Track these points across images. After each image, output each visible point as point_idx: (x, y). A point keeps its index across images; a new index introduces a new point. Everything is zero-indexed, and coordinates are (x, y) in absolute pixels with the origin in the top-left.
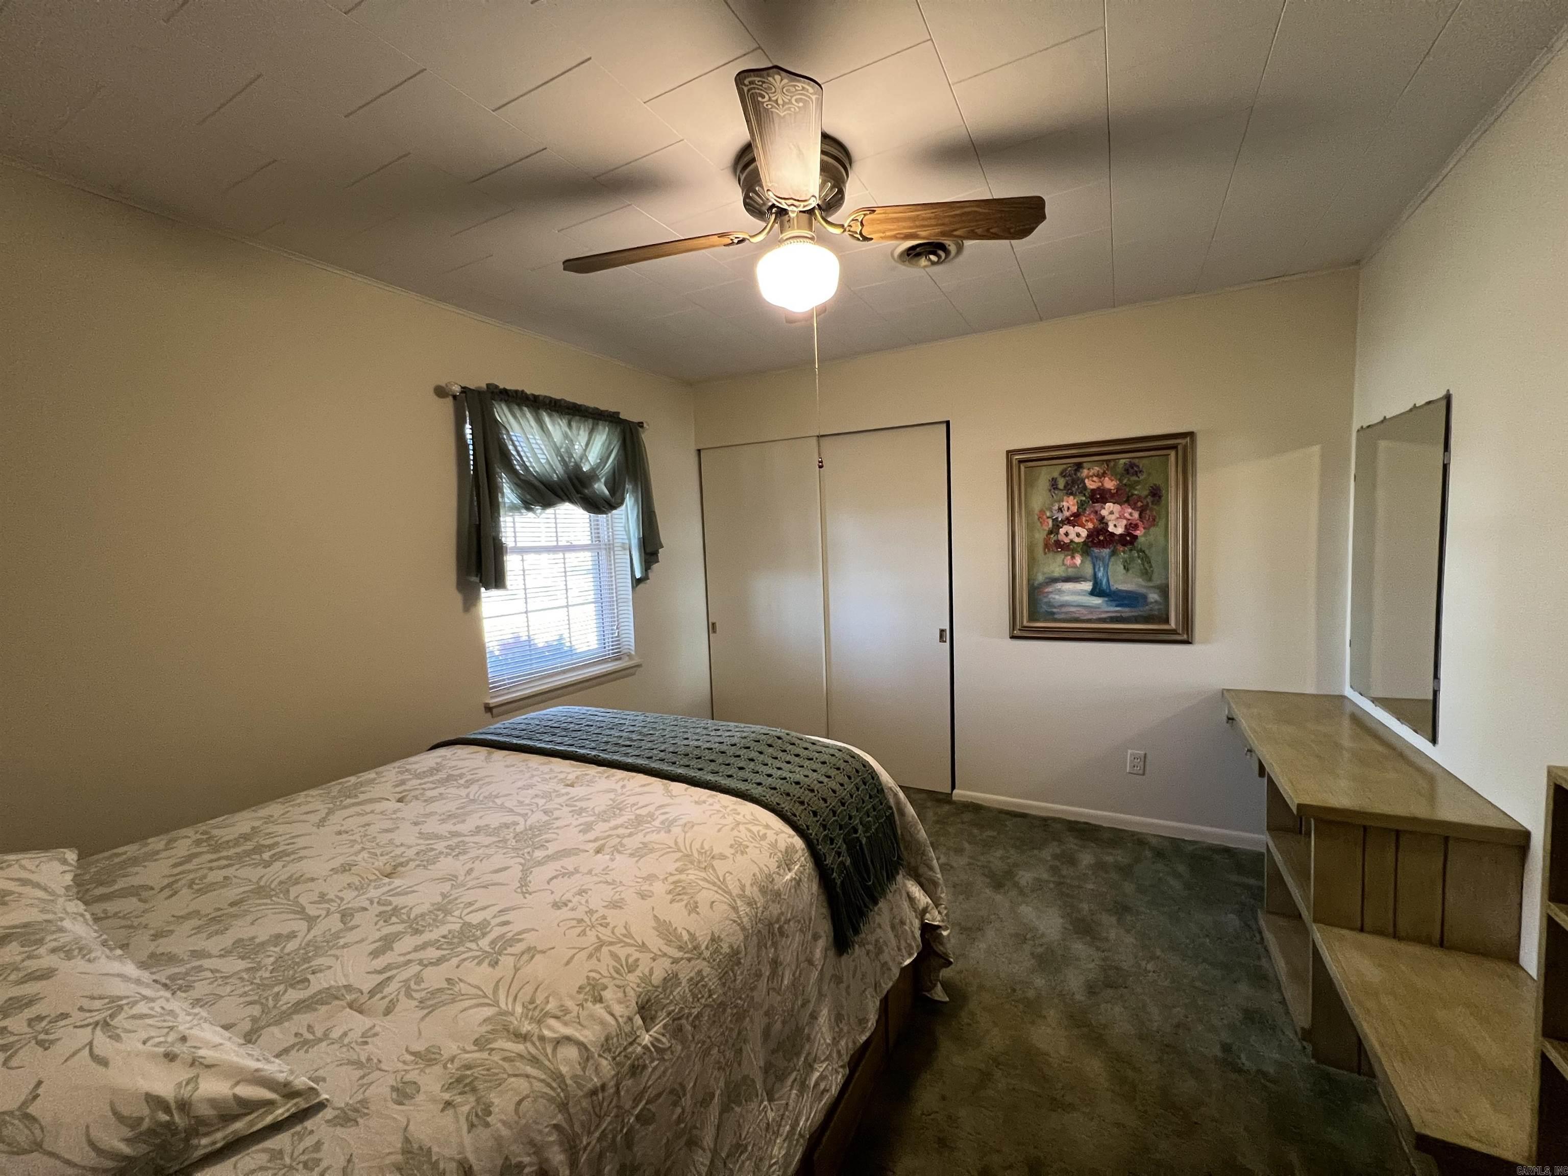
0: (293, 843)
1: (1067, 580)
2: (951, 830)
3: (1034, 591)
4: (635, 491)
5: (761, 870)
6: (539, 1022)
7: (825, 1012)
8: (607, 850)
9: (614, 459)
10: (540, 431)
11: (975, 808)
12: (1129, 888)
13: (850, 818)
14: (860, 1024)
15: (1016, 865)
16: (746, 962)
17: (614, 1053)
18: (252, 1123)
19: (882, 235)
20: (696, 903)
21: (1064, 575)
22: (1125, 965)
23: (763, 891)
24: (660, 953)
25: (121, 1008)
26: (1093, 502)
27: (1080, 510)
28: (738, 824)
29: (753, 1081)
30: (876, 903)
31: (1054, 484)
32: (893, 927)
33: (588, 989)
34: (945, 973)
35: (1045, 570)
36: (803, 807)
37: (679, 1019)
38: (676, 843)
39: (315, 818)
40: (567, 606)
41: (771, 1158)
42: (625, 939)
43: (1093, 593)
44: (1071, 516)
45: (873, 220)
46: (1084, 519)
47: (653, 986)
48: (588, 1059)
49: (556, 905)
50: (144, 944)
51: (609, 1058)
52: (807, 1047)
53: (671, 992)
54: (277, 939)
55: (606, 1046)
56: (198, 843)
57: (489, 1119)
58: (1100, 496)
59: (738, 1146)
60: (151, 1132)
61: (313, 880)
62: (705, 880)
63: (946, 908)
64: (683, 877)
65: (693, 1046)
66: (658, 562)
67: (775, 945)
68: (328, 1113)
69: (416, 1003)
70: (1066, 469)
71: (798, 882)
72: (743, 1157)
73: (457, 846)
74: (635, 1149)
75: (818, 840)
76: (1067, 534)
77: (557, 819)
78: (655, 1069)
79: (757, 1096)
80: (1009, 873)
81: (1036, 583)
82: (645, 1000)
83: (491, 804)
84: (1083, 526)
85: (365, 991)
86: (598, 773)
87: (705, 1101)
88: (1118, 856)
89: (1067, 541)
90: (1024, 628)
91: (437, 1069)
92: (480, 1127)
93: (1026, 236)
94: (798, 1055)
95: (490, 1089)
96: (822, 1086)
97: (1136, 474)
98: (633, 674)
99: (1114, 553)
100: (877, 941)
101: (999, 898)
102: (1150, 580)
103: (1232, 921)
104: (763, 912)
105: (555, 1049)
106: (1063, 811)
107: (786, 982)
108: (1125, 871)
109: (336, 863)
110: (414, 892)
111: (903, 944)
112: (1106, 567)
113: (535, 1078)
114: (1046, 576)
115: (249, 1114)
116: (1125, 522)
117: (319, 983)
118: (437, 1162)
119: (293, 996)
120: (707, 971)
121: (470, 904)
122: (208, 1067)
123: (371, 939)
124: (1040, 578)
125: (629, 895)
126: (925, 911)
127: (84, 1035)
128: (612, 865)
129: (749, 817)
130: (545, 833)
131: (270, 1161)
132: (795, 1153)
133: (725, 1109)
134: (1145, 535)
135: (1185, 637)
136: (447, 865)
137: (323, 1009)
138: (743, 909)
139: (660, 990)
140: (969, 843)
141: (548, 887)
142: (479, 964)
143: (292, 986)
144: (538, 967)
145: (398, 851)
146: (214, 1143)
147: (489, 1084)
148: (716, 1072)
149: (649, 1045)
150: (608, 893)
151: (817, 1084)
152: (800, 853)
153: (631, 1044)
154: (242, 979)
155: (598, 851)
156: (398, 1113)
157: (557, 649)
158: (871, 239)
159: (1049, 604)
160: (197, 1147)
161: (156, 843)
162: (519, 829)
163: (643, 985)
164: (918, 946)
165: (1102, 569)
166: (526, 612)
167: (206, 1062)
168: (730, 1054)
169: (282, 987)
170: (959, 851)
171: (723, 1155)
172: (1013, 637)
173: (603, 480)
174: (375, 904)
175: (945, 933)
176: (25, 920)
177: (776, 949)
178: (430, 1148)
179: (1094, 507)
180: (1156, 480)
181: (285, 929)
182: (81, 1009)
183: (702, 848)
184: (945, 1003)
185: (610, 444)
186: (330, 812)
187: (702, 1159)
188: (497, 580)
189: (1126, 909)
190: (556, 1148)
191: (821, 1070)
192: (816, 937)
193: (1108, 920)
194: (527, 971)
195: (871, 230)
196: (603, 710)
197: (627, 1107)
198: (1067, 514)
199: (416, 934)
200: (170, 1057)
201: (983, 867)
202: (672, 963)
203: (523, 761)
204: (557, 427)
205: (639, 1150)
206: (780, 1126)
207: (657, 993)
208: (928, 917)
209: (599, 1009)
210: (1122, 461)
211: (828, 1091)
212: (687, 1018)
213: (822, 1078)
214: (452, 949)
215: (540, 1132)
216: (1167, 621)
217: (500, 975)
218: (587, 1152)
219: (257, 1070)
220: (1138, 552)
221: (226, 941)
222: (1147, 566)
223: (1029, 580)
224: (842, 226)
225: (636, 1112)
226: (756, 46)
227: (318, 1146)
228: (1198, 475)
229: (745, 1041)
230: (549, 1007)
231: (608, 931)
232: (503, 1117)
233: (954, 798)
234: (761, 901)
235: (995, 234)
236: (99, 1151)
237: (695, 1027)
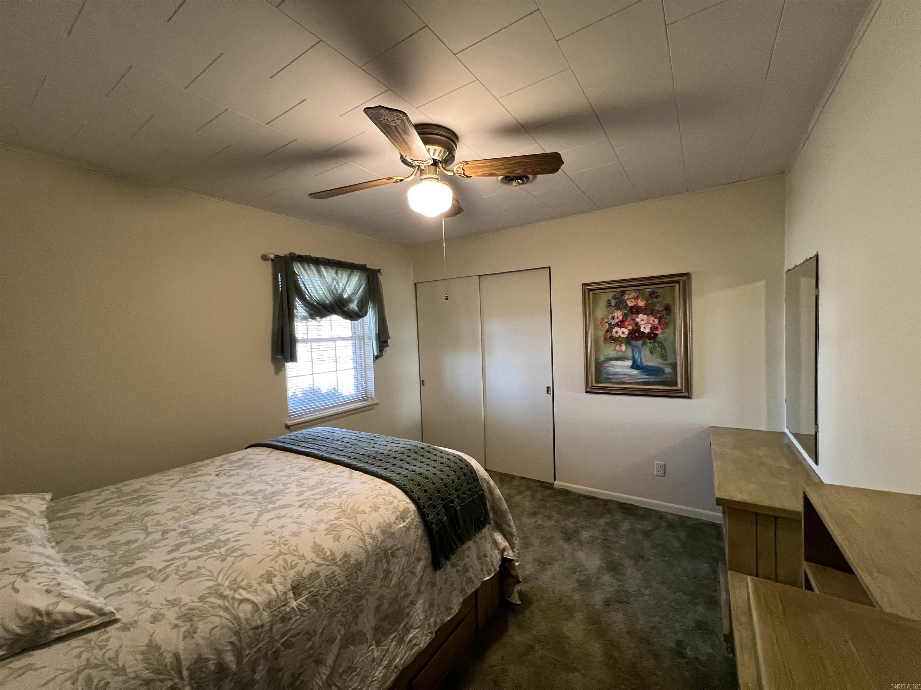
0: (156, 495)
1: (618, 359)
2: (549, 505)
3: (599, 366)
4: (374, 307)
5: (385, 521)
6: (235, 590)
7: (421, 602)
8: (306, 506)
9: (363, 290)
10: (320, 277)
11: (566, 492)
12: (646, 544)
13: (450, 494)
14: (447, 611)
15: (582, 527)
16: (366, 570)
17: (272, 609)
18: (80, 626)
19: (476, 174)
20: (340, 536)
21: (615, 356)
22: (631, 590)
23: (384, 532)
24: (311, 561)
25: (33, 567)
26: (632, 314)
27: (624, 318)
28: (379, 495)
29: (365, 634)
30: (463, 543)
31: (609, 304)
32: (479, 558)
33: (266, 576)
34: (518, 588)
35: (605, 353)
36: (420, 487)
37: (317, 595)
38: (341, 504)
39: (171, 483)
40: (336, 371)
41: (374, 677)
42: (294, 552)
43: (632, 367)
44: (619, 322)
45: (469, 167)
46: (627, 323)
47: (303, 577)
48: (256, 611)
49: (266, 533)
50: (69, 542)
51: (269, 612)
52: (406, 620)
53: (313, 582)
54: (128, 542)
55: (268, 605)
56: (113, 493)
57: (195, 635)
58: (636, 310)
59: (350, 668)
60: (32, 624)
61: (157, 514)
62: (349, 524)
63: (518, 549)
64: (337, 522)
65: (323, 611)
66: (388, 346)
67: (388, 562)
68: (118, 625)
69: (178, 577)
70: (615, 295)
71: (408, 528)
72: (354, 674)
73: (233, 500)
74: (280, 660)
75: (424, 506)
76: (617, 332)
77: (288, 488)
78: (297, 620)
79: (367, 642)
80: (577, 532)
81: (600, 361)
82: (296, 584)
83: (259, 479)
84: (626, 328)
85: (157, 570)
86: (321, 464)
87: (331, 640)
88: (645, 525)
89: (617, 336)
90: (593, 387)
91: (176, 609)
92: (189, 639)
93: (556, 172)
94: (399, 623)
95: (198, 620)
96: (414, 642)
97: (656, 297)
98: (373, 409)
99: (644, 344)
100: (465, 565)
101: (566, 546)
102: (666, 360)
103: (705, 568)
104: (381, 543)
105: (239, 605)
106: (619, 497)
107: (393, 583)
108: (647, 534)
109: (171, 506)
110: (202, 522)
111: (485, 568)
112: (640, 352)
113: (225, 617)
114: (606, 356)
115: (79, 621)
116: (650, 326)
117: (139, 564)
118: (163, 652)
119: (125, 569)
120: (338, 571)
121: (225, 530)
122: (65, 597)
123: (171, 545)
124: (602, 358)
125: (305, 530)
126: (504, 550)
127: (11, 579)
128: (304, 514)
129: (386, 492)
130: (279, 496)
131: (85, 643)
132: (390, 677)
133: (344, 646)
134: (662, 333)
135: (687, 394)
136: (224, 510)
137: (135, 577)
138: (368, 540)
139: (307, 579)
140: (558, 513)
141: (267, 524)
142: (216, 560)
143: (126, 565)
144: (244, 564)
145: (203, 502)
146: (61, 633)
147: (200, 618)
148: (339, 626)
149: (295, 607)
150: (294, 528)
151: (410, 641)
152: (412, 513)
153: (284, 606)
154: (105, 560)
155: (301, 506)
156: (150, 627)
157: (333, 394)
158: (471, 177)
159: (608, 374)
160: (52, 634)
161: (94, 492)
162: (267, 493)
163: (297, 576)
164: (495, 570)
165: (637, 353)
166: (312, 374)
167: (64, 595)
168: (350, 618)
169: (122, 565)
170: (550, 517)
171: (341, 671)
172: (587, 392)
173: (356, 303)
174: (181, 528)
175: (517, 564)
176: (8, 526)
177: (388, 564)
178: (161, 645)
179: (632, 317)
180: (668, 301)
181: (133, 537)
182: (15, 567)
183: (353, 507)
184: (519, 605)
185: (360, 281)
186: (181, 480)
187: (325, 672)
188: (292, 358)
189: (642, 557)
190: (230, 653)
191: (414, 633)
192: (419, 560)
193: (628, 562)
194: (238, 564)
195: (469, 172)
196: (340, 429)
197: (277, 637)
198: (617, 320)
199: (193, 543)
200: (48, 592)
201: (562, 527)
202: (316, 566)
203: (286, 457)
204: (329, 274)
205: (282, 661)
206: (382, 660)
207: (305, 581)
208: (506, 555)
209: (269, 587)
210: (648, 290)
211: (418, 645)
212: (321, 596)
213: (415, 637)
214: (206, 552)
215: (221, 644)
216: (676, 384)
217: (224, 566)
218: (248, 657)
219: (88, 601)
220: (658, 343)
221: (105, 542)
222: (663, 352)
223: (595, 359)
224: (453, 171)
225: (283, 641)
226: (387, 89)
227: (108, 640)
228: (693, 297)
229: (362, 611)
230: (243, 583)
231: (286, 548)
232: (202, 635)
233: (555, 486)
234: (380, 537)
235: (538, 172)
236: (6, 630)
237: (326, 601)
